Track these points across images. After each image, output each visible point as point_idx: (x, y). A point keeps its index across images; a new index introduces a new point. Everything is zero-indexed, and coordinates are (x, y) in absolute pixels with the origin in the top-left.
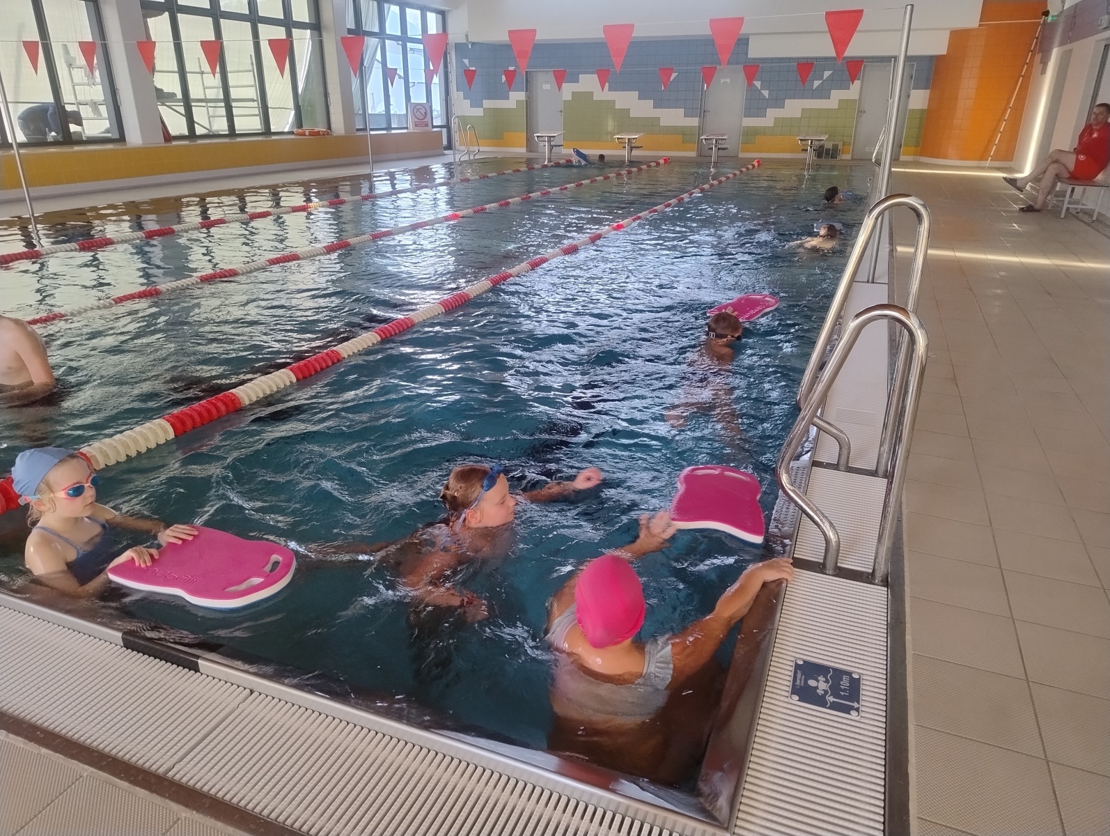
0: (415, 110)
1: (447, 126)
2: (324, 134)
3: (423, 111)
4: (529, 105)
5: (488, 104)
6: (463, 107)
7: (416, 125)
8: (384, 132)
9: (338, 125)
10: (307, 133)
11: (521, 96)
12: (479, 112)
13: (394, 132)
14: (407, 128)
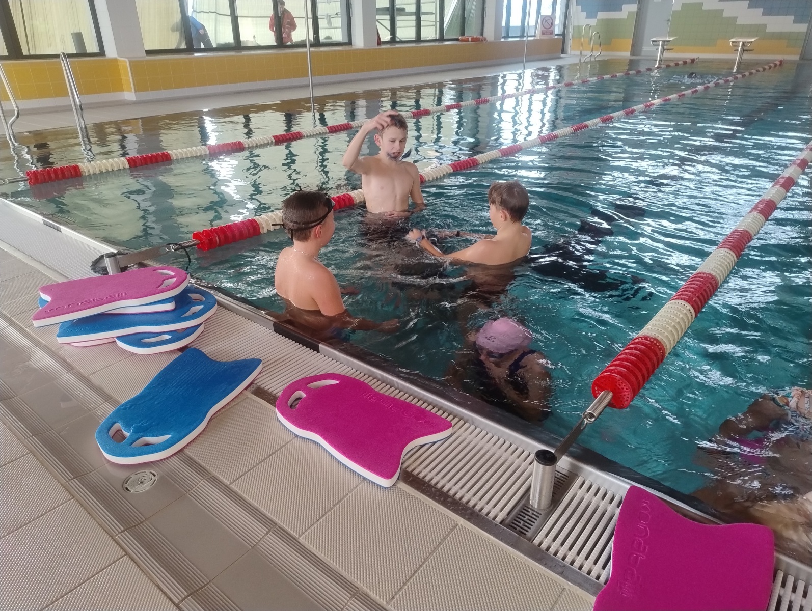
0: (544, 21)
1: (564, 35)
2: (482, 40)
3: (550, 22)
4: (640, 17)
5: (601, 15)
6: (580, 18)
7: (543, 33)
8: (518, 39)
9: (489, 34)
10: (470, 39)
11: (633, 8)
12: (593, 22)
14: (535, 36)
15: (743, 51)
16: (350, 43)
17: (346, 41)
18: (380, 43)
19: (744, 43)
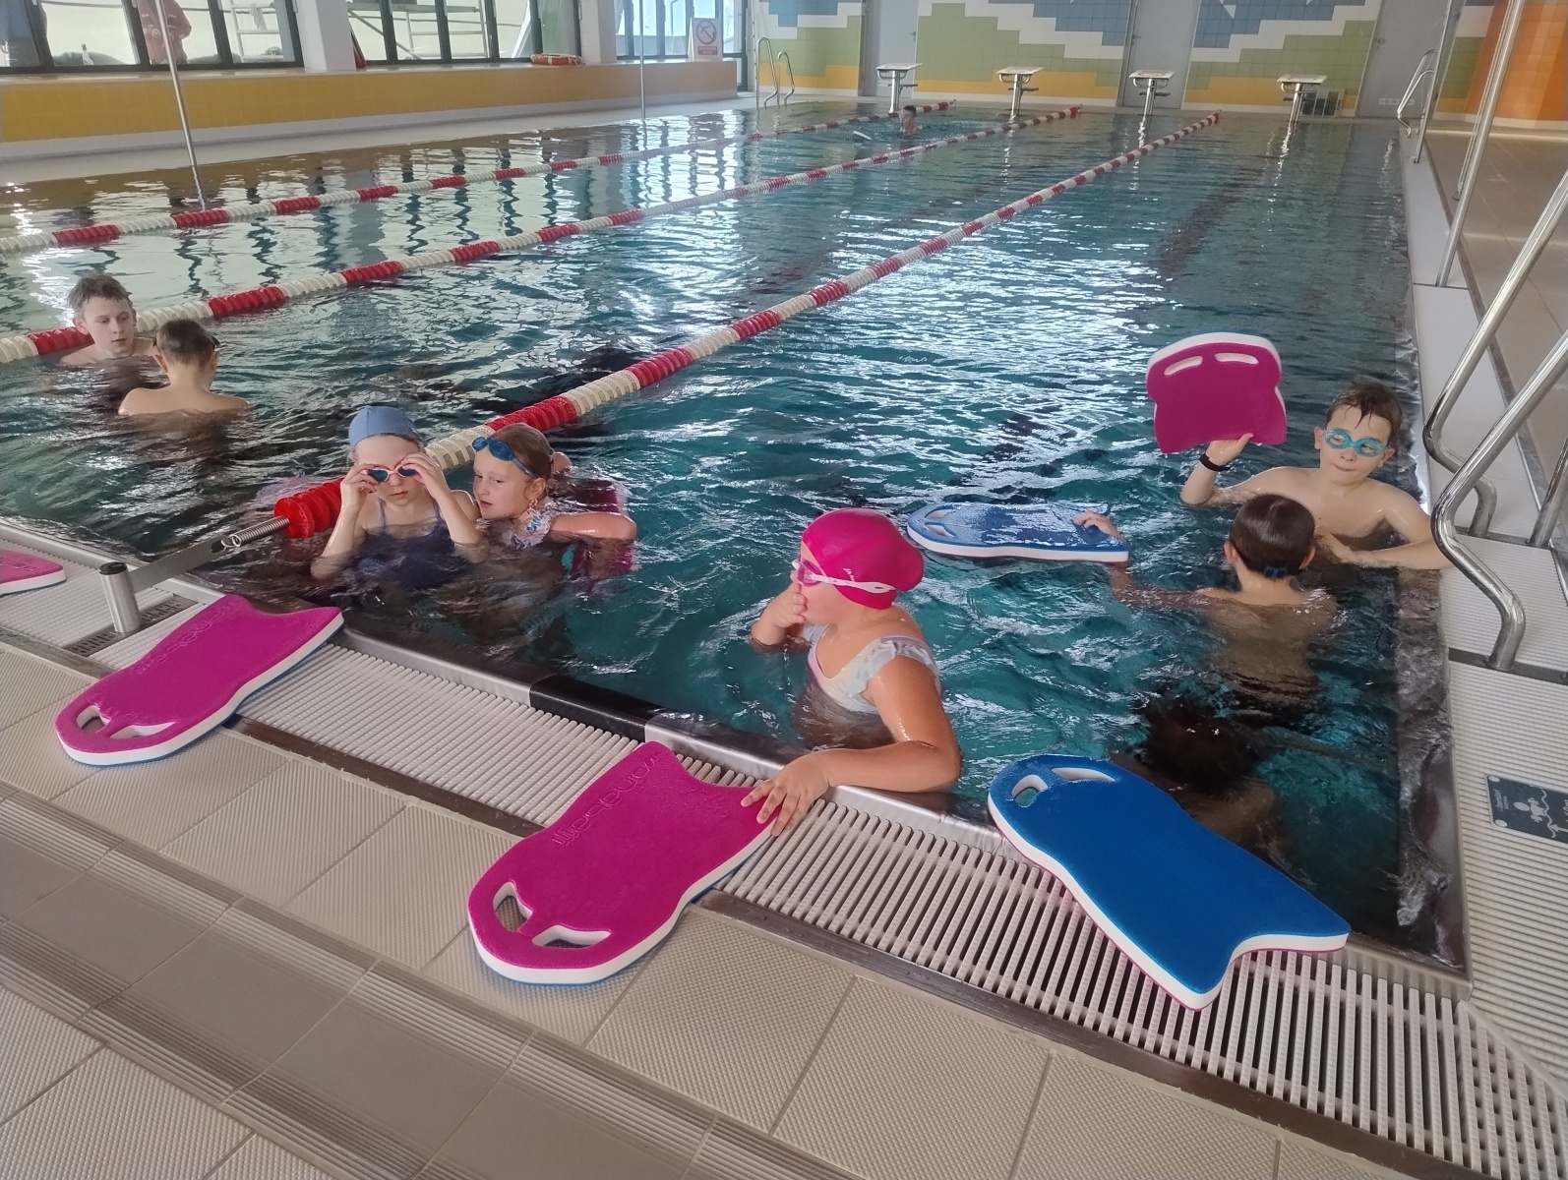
0: (700, 29)
1: (743, 55)
2: (573, 63)
3: (710, 31)
4: (868, 24)
5: (805, 21)
6: (769, 26)
7: (700, 53)
8: (654, 62)
9: (592, 52)
10: (550, 61)
11: (856, 9)
12: (790, 33)
13: (667, 61)
14: (686, 57)
15: (1021, 91)
16: (299, 63)
17: (291, 58)
18: (361, 63)
19: (1020, 76)
